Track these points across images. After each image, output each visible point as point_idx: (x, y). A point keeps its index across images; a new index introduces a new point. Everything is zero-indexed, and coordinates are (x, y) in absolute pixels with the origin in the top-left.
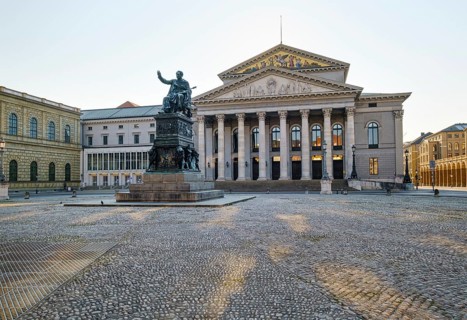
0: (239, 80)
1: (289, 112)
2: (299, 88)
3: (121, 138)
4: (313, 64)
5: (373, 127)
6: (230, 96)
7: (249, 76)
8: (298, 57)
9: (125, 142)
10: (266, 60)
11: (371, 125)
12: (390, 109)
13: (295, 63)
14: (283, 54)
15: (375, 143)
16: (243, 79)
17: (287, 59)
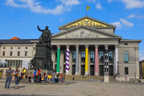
0: (68, 30)
1: (89, 45)
2: (94, 35)
3: (11, 53)
4: (100, 25)
5: (126, 54)
6: (63, 37)
7: (72, 29)
8: (94, 22)
9: (13, 55)
10: (80, 22)
11: (125, 53)
12: (134, 46)
13: (92, 24)
14: (87, 20)
15: (127, 61)
16: (70, 30)
17: (89, 23)
